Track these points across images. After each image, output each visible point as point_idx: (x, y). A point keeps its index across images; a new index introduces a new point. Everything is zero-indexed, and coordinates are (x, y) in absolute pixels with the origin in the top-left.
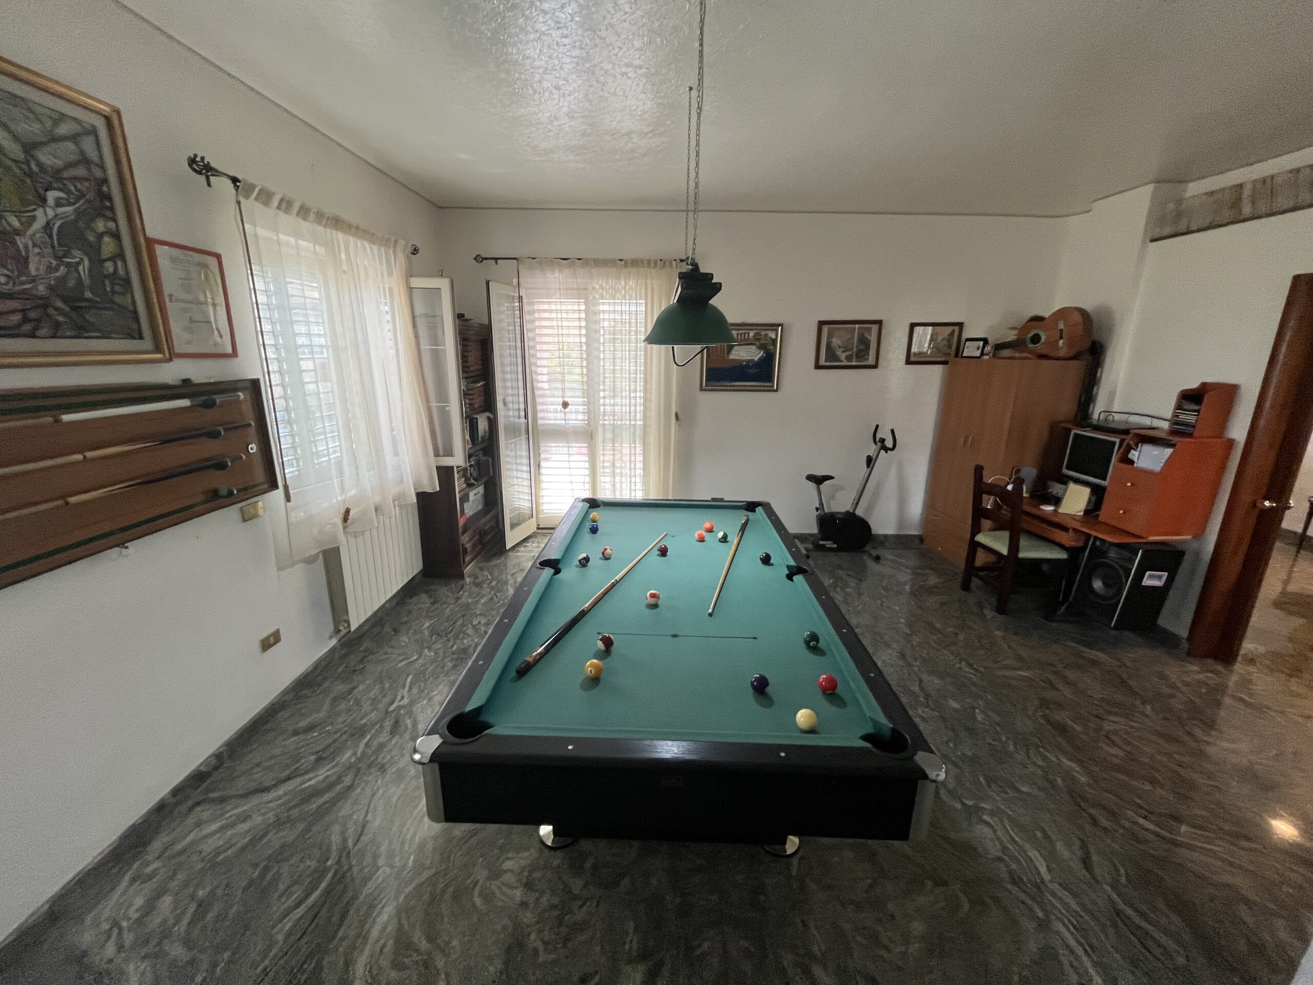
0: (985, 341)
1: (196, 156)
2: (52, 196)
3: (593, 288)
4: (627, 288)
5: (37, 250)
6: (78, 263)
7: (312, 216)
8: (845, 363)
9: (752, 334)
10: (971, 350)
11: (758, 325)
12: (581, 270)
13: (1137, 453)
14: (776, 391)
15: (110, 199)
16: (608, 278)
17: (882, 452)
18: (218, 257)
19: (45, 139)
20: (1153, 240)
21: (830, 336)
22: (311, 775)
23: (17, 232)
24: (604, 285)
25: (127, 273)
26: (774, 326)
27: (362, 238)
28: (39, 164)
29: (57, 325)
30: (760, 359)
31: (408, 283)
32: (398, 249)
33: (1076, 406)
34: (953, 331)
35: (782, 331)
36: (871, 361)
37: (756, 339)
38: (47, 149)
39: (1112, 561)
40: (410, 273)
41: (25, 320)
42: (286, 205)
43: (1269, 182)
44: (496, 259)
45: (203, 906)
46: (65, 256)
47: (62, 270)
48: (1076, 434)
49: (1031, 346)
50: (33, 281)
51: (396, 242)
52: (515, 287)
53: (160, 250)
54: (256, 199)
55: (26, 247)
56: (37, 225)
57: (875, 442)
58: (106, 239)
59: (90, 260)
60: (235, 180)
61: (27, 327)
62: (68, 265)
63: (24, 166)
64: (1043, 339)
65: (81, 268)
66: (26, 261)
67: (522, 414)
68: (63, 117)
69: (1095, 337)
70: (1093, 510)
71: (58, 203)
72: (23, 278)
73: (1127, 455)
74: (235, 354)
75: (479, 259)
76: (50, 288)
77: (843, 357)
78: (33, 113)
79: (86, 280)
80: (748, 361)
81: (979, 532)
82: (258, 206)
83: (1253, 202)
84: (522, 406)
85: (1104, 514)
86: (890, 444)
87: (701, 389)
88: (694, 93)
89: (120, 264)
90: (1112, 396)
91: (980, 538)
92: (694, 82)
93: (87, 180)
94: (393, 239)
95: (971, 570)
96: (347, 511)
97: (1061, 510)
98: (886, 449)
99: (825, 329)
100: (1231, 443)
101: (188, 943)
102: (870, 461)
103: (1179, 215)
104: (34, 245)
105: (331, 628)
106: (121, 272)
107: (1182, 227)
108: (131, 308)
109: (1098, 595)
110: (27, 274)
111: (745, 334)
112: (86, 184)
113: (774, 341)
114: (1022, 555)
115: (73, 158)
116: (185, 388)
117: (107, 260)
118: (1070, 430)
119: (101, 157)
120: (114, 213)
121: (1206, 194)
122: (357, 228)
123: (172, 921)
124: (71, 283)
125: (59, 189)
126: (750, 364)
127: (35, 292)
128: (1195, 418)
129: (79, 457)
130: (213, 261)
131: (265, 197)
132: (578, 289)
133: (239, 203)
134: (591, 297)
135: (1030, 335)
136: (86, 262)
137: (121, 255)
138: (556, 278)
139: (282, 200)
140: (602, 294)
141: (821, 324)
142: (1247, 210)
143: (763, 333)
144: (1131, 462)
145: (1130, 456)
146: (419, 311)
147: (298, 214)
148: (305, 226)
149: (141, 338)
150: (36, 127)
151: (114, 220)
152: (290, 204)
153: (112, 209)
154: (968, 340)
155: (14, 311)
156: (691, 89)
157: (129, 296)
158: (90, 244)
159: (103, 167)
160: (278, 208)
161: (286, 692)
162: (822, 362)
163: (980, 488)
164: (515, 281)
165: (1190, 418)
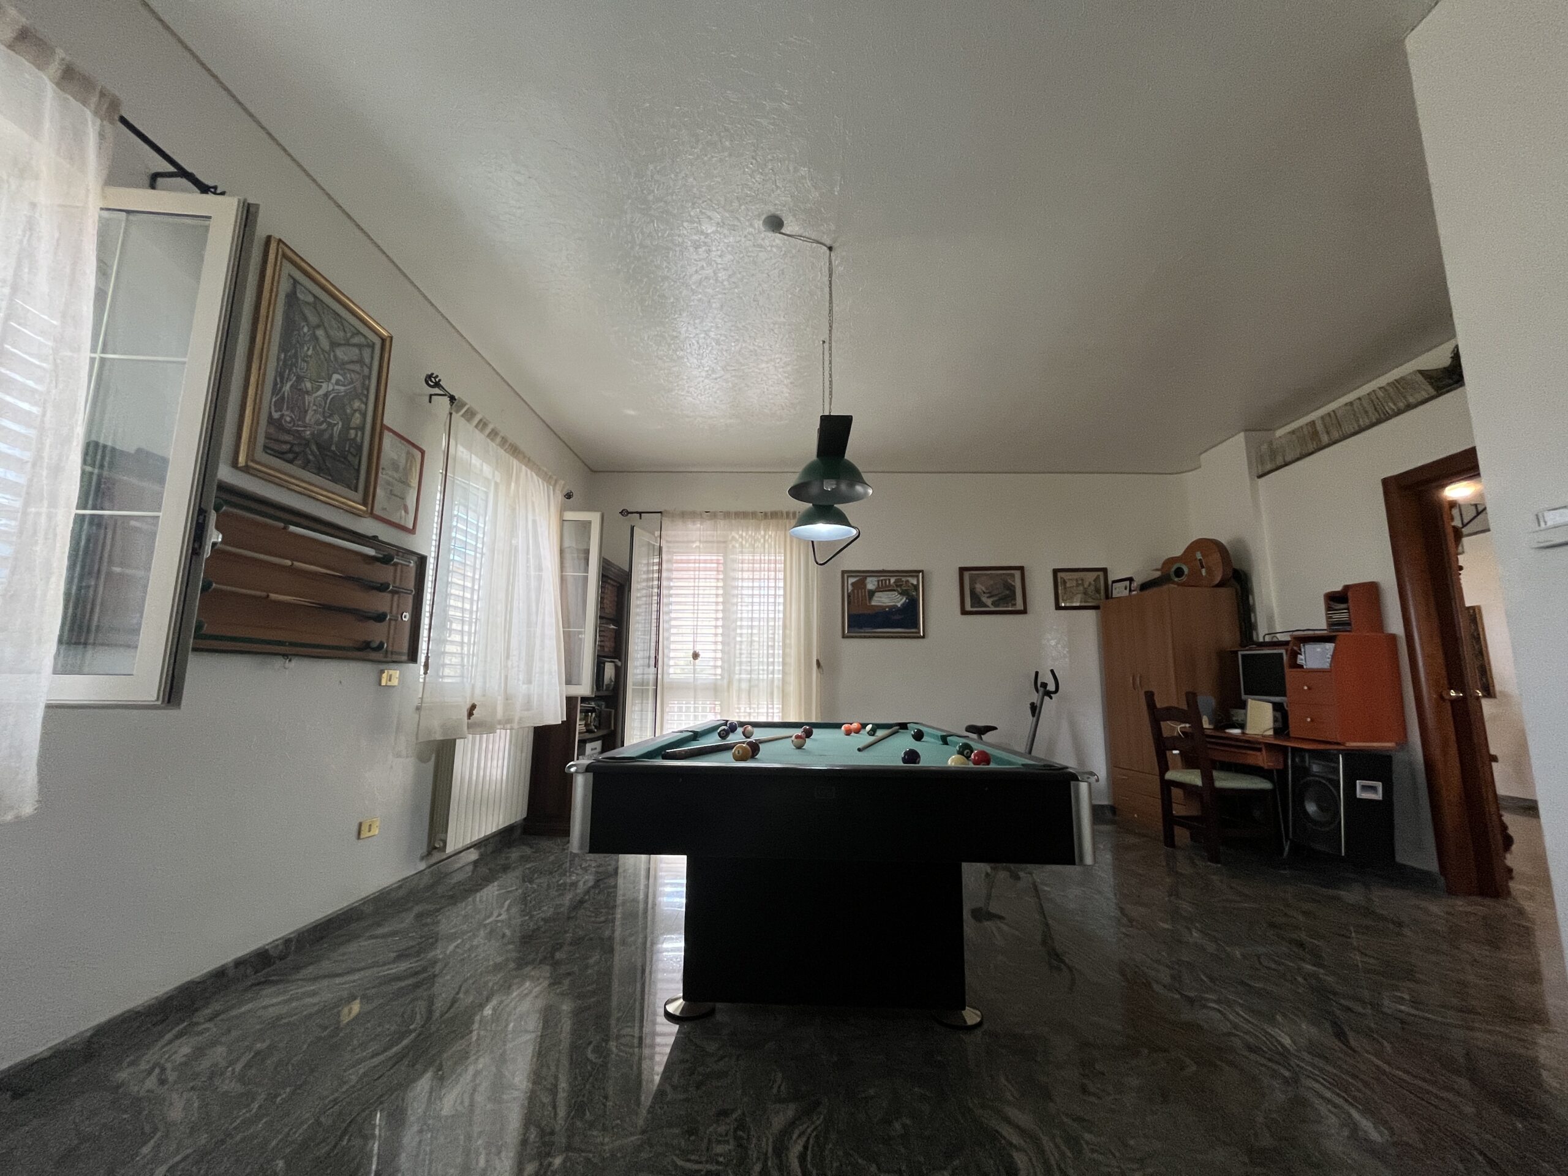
0: (1131, 580)
1: (432, 374)
2: (335, 377)
3: (733, 538)
4: (767, 537)
5: (315, 408)
6: (335, 425)
7: (498, 440)
8: (993, 609)
9: (892, 580)
10: (1120, 591)
11: (898, 571)
12: (722, 522)
13: (1302, 657)
14: (923, 637)
15: (368, 390)
16: (747, 528)
17: (1046, 698)
18: (423, 453)
19: (343, 342)
20: (1260, 477)
21: (973, 581)
22: (391, 966)
23: (307, 393)
24: (744, 534)
25: (362, 442)
26: (915, 573)
27: (532, 469)
28: (335, 356)
29: (309, 461)
30: (902, 605)
31: (561, 515)
32: (557, 487)
33: (1238, 634)
34: (1098, 576)
35: (923, 577)
36: (1020, 606)
37: (897, 586)
38: (343, 348)
39: (1317, 776)
40: (563, 509)
41: (290, 451)
42: (482, 425)
43: (1332, 414)
44: (640, 513)
45: (260, 1057)
46: (329, 417)
47: (324, 426)
48: (1243, 656)
49: (1176, 579)
50: (305, 427)
51: (556, 481)
52: (656, 538)
53: (386, 433)
54: (462, 416)
55: (309, 403)
56: (321, 392)
57: (1037, 691)
58: (357, 415)
59: (343, 426)
60: (452, 399)
61: (290, 456)
62: (329, 424)
63: (327, 355)
64: (1186, 570)
65: (335, 428)
66: (306, 412)
67: (652, 662)
68: (359, 333)
69: (1237, 567)
70: (1282, 727)
71: (338, 383)
72: (300, 423)
73: (1296, 661)
74: (413, 531)
75: (625, 513)
76: (312, 434)
77: (989, 602)
78: (342, 325)
79: (336, 439)
80: (891, 607)
81: (1167, 769)
82: (463, 421)
83: (1328, 433)
84: (653, 655)
85: (1294, 729)
86: (1051, 687)
87: (844, 637)
88: (827, 346)
89: (359, 433)
90: (1270, 619)
91: (1170, 775)
92: (826, 337)
93: (358, 373)
94: (555, 477)
95: (1170, 820)
96: (473, 707)
97: (1247, 732)
98: (1049, 694)
99: (967, 575)
100: (1393, 638)
101: (241, 1079)
102: (1035, 709)
103: (1273, 454)
104: (314, 405)
105: (424, 850)
106: (359, 439)
107: (1280, 461)
108: (356, 467)
109: (1315, 822)
110: (304, 421)
111: (885, 580)
112: (357, 376)
113: (916, 588)
114: (1218, 784)
115: (355, 358)
116: (372, 541)
117: (354, 428)
118: (1236, 652)
119: (371, 363)
120: (367, 400)
121: (1289, 433)
122: (529, 459)
123: (224, 1064)
124: (326, 436)
125: (341, 375)
126: (893, 610)
127: (303, 435)
128: (1346, 615)
129: (288, 562)
130: (418, 455)
131: (470, 415)
132: (718, 542)
133: (451, 414)
134: (730, 546)
135: (1173, 569)
136: (340, 424)
137: (362, 428)
138: (696, 531)
139: (481, 420)
140: (741, 543)
141: (962, 570)
142: (1325, 439)
143: (904, 579)
144: (1301, 666)
145: (1299, 662)
146: (566, 544)
147: (488, 436)
148: (493, 446)
149: (356, 490)
150: (342, 334)
151: (366, 404)
152: (485, 425)
153: (367, 397)
154: (1114, 582)
155: (286, 442)
156: (824, 342)
157: (358, 458)
158: (346, 414)
159: (370, 368)
160: (476, 426)
161: (366, 901)
162: (968, 608)
163: (1157, 716)
164: (657, 533)
165: (1343, 616)
